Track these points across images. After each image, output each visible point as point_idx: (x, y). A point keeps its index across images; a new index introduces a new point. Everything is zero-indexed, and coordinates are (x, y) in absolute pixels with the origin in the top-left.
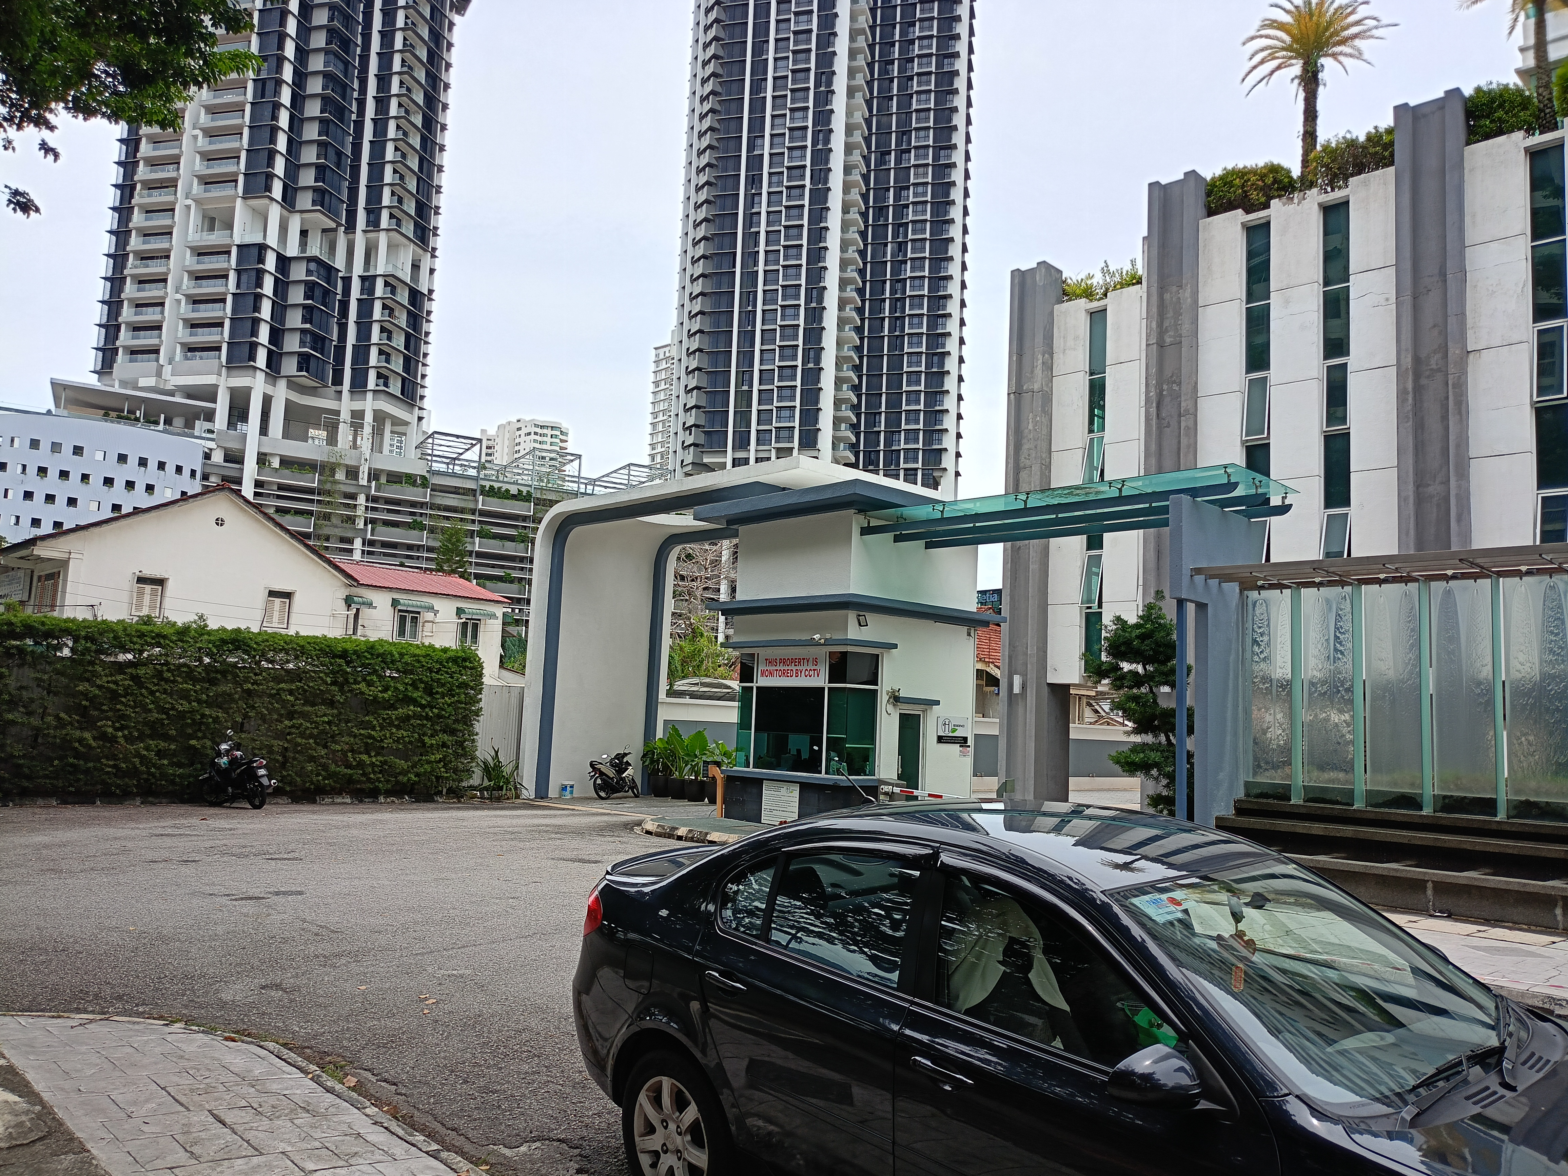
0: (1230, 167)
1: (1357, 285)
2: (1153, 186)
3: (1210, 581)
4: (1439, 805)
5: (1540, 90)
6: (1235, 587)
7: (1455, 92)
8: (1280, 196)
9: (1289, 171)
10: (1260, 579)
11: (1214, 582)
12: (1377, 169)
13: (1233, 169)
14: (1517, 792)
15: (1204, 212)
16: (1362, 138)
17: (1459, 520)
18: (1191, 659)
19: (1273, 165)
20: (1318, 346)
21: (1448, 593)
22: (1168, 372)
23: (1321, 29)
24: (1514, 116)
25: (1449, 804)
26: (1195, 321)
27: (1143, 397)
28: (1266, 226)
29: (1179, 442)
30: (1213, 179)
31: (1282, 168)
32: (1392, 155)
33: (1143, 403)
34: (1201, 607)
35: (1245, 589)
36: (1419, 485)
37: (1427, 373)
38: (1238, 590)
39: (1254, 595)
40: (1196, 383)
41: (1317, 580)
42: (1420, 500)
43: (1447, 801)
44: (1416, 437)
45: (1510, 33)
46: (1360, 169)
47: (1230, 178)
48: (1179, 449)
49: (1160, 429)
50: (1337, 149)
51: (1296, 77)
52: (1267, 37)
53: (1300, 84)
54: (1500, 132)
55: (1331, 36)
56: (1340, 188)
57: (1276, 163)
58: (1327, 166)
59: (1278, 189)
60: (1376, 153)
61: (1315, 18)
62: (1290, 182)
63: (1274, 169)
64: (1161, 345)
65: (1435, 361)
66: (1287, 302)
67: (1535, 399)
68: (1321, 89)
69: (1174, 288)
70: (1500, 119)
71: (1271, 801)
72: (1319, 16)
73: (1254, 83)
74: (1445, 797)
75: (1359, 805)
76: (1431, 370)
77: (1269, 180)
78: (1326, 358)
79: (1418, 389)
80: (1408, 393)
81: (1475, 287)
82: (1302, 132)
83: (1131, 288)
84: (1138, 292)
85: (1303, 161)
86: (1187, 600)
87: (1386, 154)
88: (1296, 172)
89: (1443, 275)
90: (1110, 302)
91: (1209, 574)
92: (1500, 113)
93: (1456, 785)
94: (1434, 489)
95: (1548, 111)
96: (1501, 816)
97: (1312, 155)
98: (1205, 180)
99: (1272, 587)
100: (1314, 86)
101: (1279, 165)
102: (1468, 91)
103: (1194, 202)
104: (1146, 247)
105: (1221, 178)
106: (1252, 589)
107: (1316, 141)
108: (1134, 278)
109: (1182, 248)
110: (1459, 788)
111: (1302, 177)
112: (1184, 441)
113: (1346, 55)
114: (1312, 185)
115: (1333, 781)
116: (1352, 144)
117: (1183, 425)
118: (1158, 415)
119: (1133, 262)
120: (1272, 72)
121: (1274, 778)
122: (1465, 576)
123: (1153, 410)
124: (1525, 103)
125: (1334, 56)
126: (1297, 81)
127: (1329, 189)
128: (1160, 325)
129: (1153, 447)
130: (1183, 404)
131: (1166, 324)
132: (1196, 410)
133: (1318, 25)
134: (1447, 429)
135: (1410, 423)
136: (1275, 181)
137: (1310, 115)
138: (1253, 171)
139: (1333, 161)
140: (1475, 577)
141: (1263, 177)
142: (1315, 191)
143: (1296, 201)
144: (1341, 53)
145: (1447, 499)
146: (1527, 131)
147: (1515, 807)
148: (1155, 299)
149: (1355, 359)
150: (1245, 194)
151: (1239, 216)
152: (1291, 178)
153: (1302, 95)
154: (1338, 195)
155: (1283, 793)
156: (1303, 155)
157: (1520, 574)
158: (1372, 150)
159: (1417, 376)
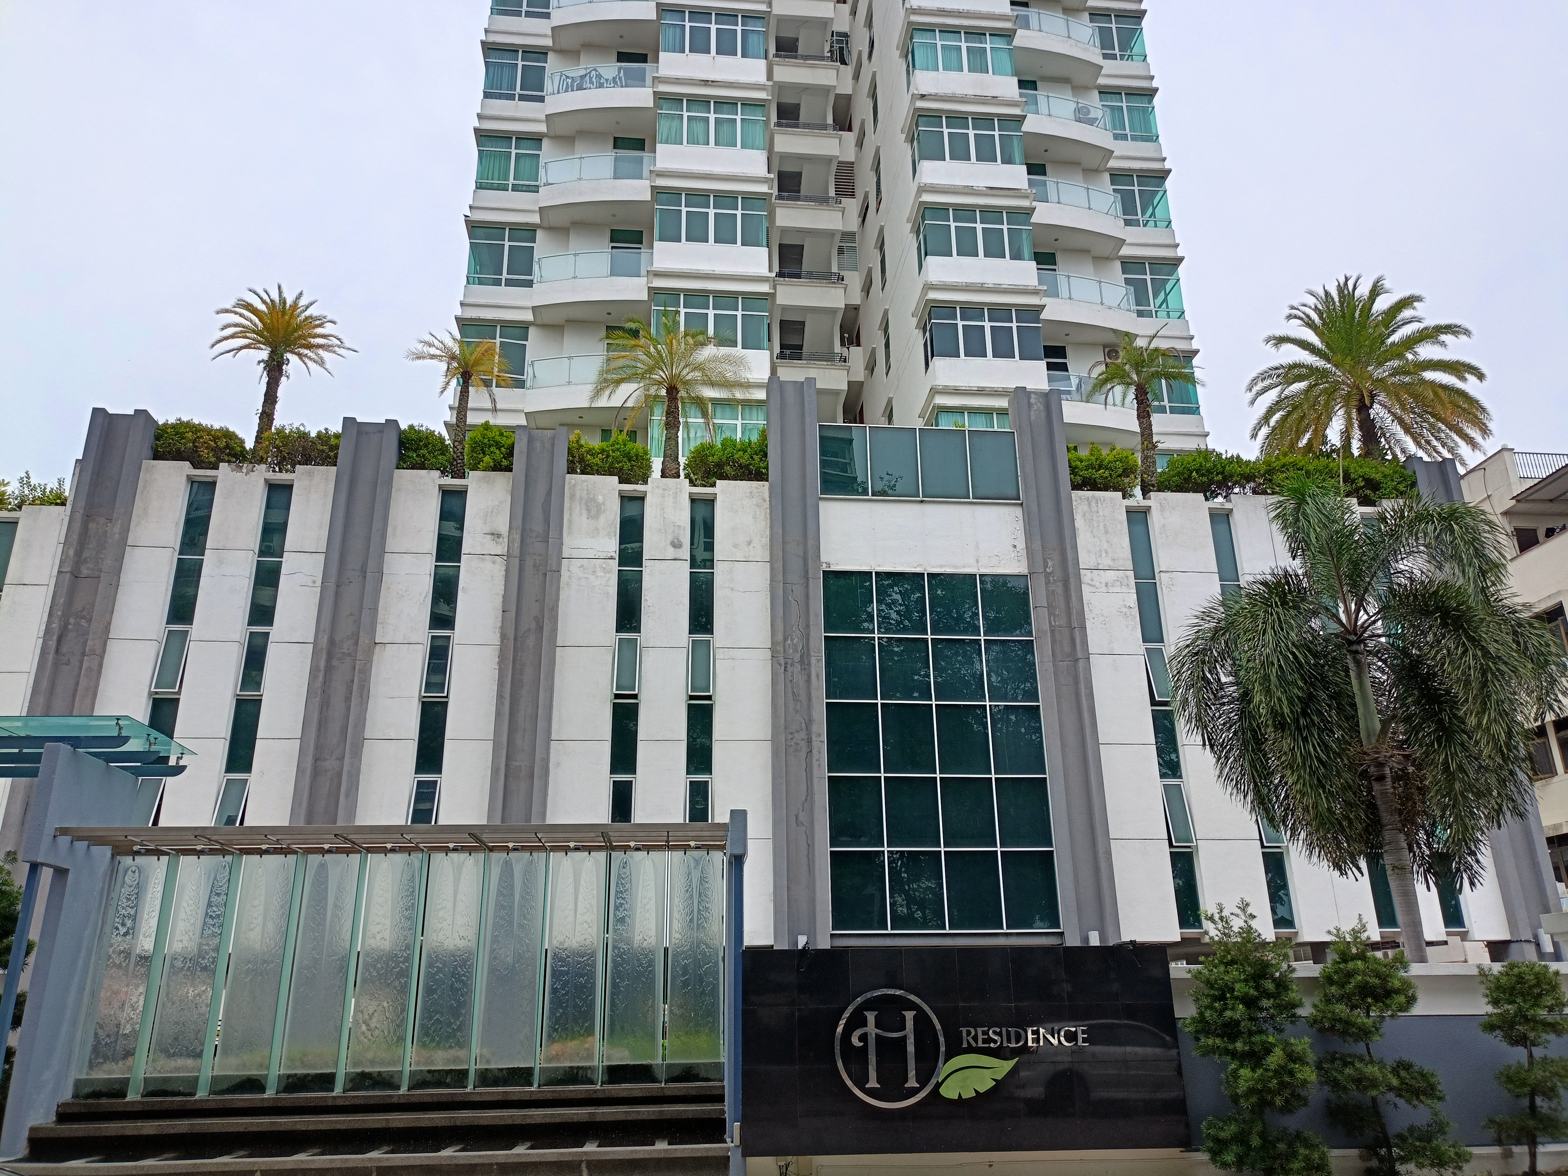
0: (185, 419)
1: (289, 563)
2: (97, 412)
3: (77, 844)
4: (283, 1085)
5: (456, 444)
6: (107, 851)
7: (392, 423)
8: (229, 462)
9: (242, 442)
10: (137, 844)
11: (81, 845)
12: (323, 465)
13: (188, 422)
14: (355, 1065)
15: (150, 453)
16: (313, 434)
17: (347, 795)
18: (34, 934)
19: (227, 430)
20: (244, 611)
21: (323, 866)
22: (78, 605)
23: (290, 329)
24: (435, 457)
25: (294, 1083)
26: (120, 559)
27: (43, 627)
28: (211, 485)
29: (77, 683)
30: (165, 425)
31: (237, 437)
32: (336, 457)
33: (42, 634)
34: (61, 873)
35: (119, 854)
36: (317, 759)
37: (339, 655)
38: (109, 855)
39: (127, 860)
40: (109, 624)
41: (199, 848)
42: (316, 773)
43: (290, 1080)
44: (321, 713)
45: (442, 392)
46: (307, 461)
47: (182, 429)
48: (76, 691)
49: (56, 665)
50: (289, 436)
51: (263, 361)
52: (241, 315)
53: (265, 368)
54: (422, 467)
55: (300, 337)
56: (287, 471)
57: (231, 430)
58: (277, 447)
59: (229, 455)
60: (323, 451)
61: (287, 317)
62: (242, 452)
63: (228, 435)
64: (75, 575)
65: (347, 646)
66: (221, 562)
67: (423, 694)
68: (283, 379)
69: (102, 520)
70: (424, 456)
71: (104, 1101)
72: (290, 318)
73: (222, 351)
74: (289, 1076)
75: (201, 1094)
76: (343, 653)
77: (222, 444)
78: (250, 623)
79: (329, 669)
80: (320, 671)
81: (389, 588)
82: (260, 411)
83: (53, 508)
84: (61, 514)
85: (257, 437)
86: (43, 864)
87: (332, 454)
88: (249, 444)
89: (364, 571)
90: (24, 516)
91: (76, 835)
92: (424, 452)
93: (302, 1062)
94: (330, 764)
95: (459, 461)
96: (338, 1090)
97: (266, 435)
98: (156, 422)
99: (149, 852)
100: (277, 374)
101: (233, 433)
102: (404, 426)
103: (141, 442)
104: (78, 470)
105: (173, 426)
106: (126, 854)
107: (272, 423)
108: (60, 498)
109: (118, 483)
110: (304, 1066)
111: (254, 451)
112: (83, 682)
113: (310, 358)
114: (262, 461)
115: (177, 1069)
116: (304, 436)
117: (85, 665)
118: (57, 651)
119: (61, 482)
120: (241, 348)
121: (113, 1072)
122: (339, 851)
123: (53, 644)
124: (444, 449)
125: (300, 355)
126: (262, 365)
127: (277, 469)
128: (79, 553)
129: (45, 684)
130: (89, 643)
131: (86, 554)
132: (104, 651)
133: (289, 323)
134: (348, 709)
135: (318, 699)
136: (227, 446)
137: (270, 398)
138: (208, 431)
139: (284, 446)
140: (348, 852)
141: (215, 439)
142: (263, 467)
143: (244, 470)
144: (306, 356)
145: (339, 775)
146: (443, 472)
147: (352, 1080)
148: (77, 525)
149: (277, 631)
150: (195, 449)
151: (186, 467)
152: (244, 448)
153: (265, 379)
154: (284, 477)
155: (118, 1090)
156: (258, 432)
157: (385, 851)
158: (320, 447)
159: (330, 656)
